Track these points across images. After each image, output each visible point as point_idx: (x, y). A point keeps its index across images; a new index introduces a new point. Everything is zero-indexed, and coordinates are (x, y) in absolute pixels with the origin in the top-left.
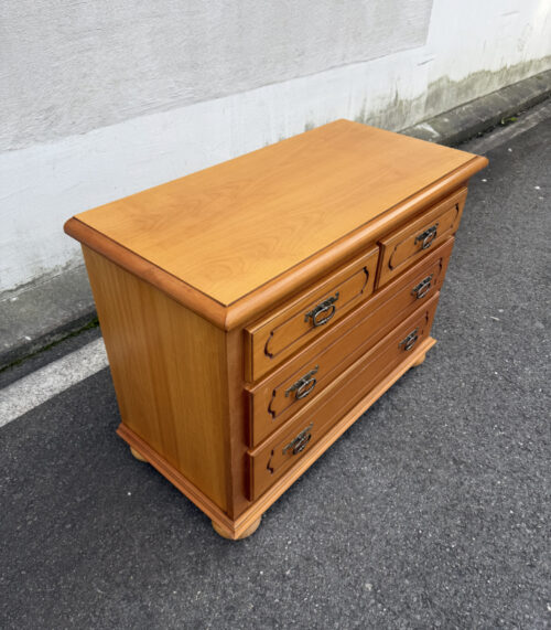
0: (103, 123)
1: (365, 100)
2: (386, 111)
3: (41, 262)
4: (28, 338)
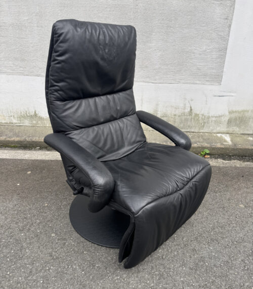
1: (157, 105)
2: (179, 116)
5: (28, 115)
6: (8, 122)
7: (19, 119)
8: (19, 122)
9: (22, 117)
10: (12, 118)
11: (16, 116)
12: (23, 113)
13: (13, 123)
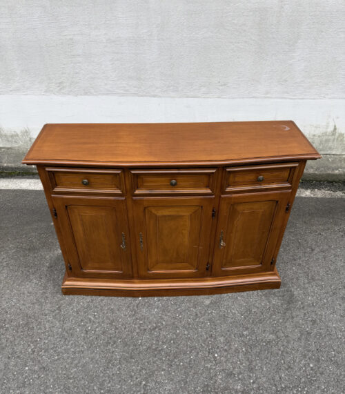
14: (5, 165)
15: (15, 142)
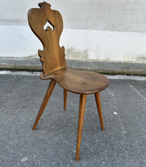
0: (124, 31)
3: (99, 56)
4: (89, 68)
5: (143, 57)
6: (130, 61)
7: (137, 59)
8: (136, 61)
9: (139, 58)
10: (133, 58)
11: (135, 57)
12: (140, 56)
13: (132, 62)
14: (74, 67)
15: (78, 57)
